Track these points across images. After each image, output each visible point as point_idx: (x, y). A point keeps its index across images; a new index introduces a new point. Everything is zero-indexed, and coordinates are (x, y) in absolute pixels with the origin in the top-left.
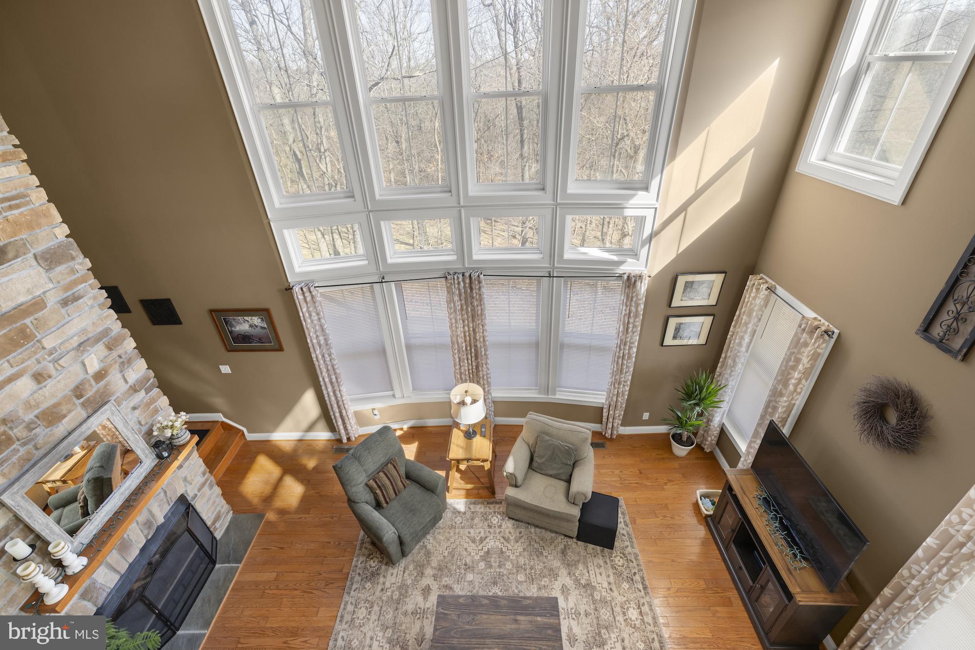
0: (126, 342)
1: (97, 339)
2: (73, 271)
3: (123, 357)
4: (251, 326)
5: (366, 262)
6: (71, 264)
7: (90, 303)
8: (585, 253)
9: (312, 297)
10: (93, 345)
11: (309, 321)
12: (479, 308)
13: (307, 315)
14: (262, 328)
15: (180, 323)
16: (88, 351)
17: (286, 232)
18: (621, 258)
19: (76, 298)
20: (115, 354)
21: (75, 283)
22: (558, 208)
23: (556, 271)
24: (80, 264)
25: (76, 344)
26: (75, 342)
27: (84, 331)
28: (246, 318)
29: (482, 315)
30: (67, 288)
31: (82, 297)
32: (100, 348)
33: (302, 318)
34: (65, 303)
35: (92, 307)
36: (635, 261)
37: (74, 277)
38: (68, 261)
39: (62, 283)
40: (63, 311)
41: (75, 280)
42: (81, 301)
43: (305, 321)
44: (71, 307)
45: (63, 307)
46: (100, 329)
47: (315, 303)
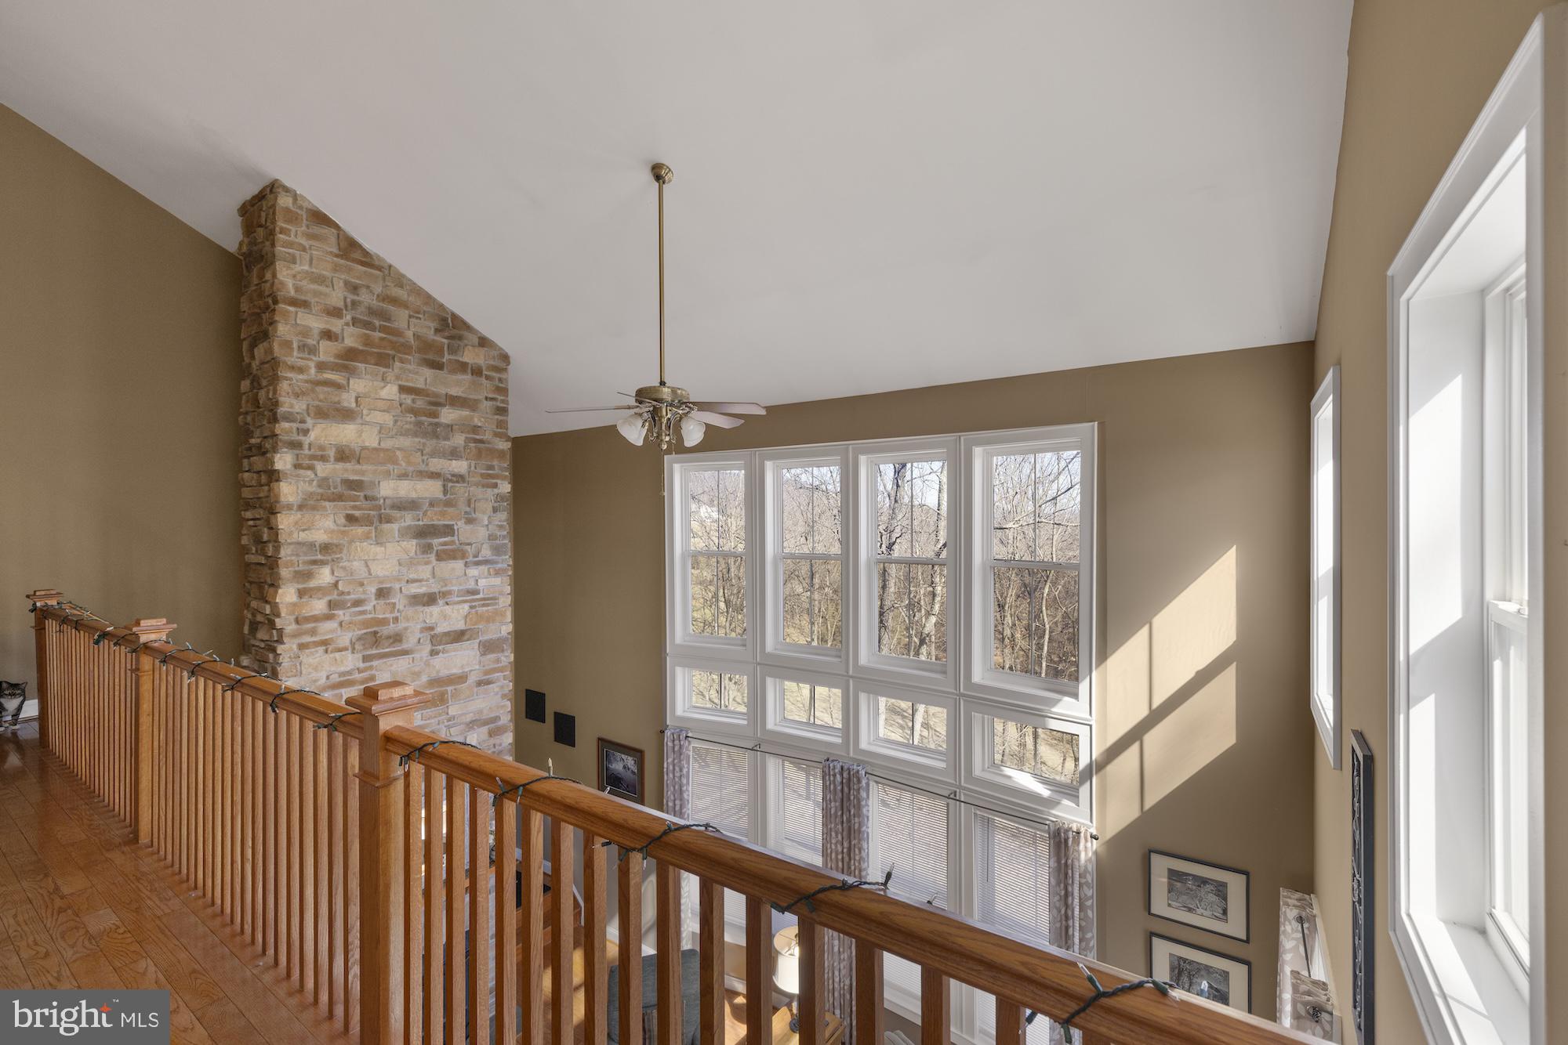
0: (506, 735)
1: (486, 723)
2: (498, 661)
3: (497, 747)
4: (624, 767)
5: (745, 722)
6: (500, 655)
7: (496, 690)
8: (1009, 777)
9: (680, 746)
10: (479, 727)
11: (671, 776)
12: (857, 820)
13: (671, 767)
14: (633, 772)
15: (573, 745)
16: (474, 729)
17: (679, 671)
18: (1056, 796)
19: (489, 682)
20: (492, 741)
21: (494, 670)
22: (961, 700)
23: (965, 794)
24: (506, 656)
25: (468, 720)
26: (469, 718)
27: (480, 712)
28: (623, 756)
29: (859, 831)
30: (487, 673)
31: (493, 683)
32: (485, 730)
33: (665, 770)
34: (480, 683)
35: (497, 694)
36: (1074, 805)
37: (496, 666)
38: (498, 652)
39: (487, 668)
40: (475, 689)
41: (495, 668)
42: (491, 686)
43: (667, 774)
44: (482, 688)
45: (477, 686)
46: (493, 715)
47: (681, 754)
